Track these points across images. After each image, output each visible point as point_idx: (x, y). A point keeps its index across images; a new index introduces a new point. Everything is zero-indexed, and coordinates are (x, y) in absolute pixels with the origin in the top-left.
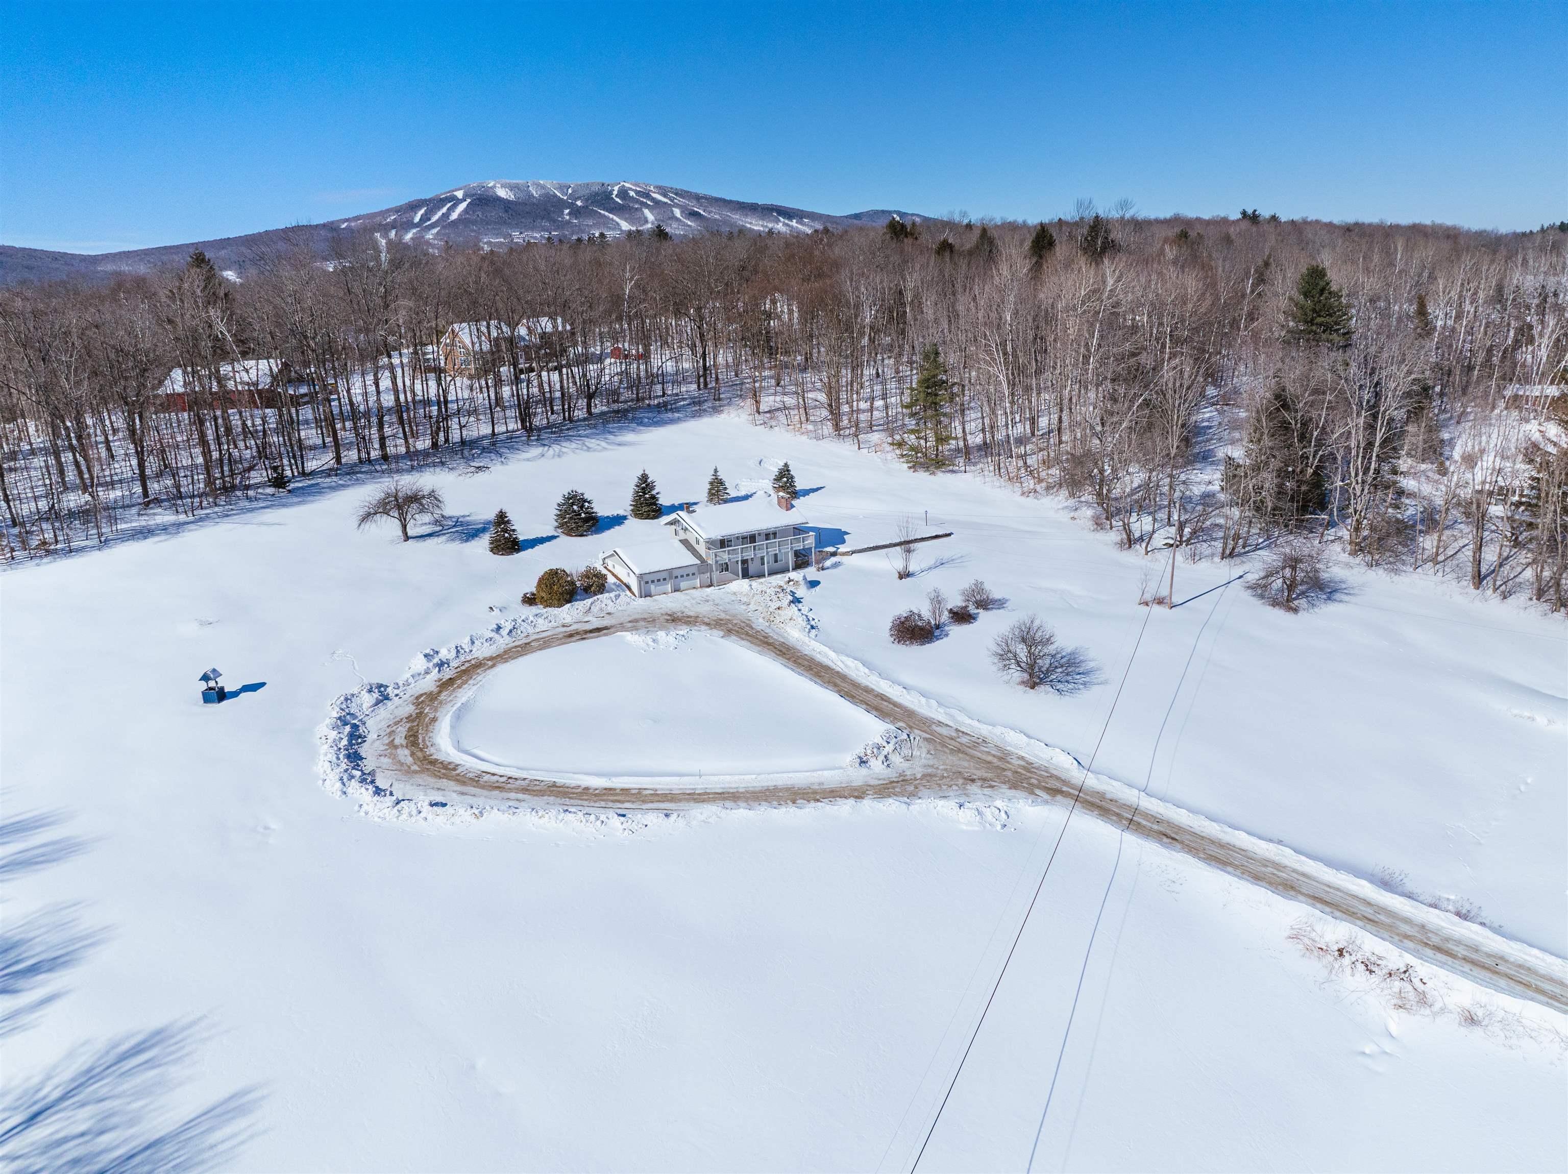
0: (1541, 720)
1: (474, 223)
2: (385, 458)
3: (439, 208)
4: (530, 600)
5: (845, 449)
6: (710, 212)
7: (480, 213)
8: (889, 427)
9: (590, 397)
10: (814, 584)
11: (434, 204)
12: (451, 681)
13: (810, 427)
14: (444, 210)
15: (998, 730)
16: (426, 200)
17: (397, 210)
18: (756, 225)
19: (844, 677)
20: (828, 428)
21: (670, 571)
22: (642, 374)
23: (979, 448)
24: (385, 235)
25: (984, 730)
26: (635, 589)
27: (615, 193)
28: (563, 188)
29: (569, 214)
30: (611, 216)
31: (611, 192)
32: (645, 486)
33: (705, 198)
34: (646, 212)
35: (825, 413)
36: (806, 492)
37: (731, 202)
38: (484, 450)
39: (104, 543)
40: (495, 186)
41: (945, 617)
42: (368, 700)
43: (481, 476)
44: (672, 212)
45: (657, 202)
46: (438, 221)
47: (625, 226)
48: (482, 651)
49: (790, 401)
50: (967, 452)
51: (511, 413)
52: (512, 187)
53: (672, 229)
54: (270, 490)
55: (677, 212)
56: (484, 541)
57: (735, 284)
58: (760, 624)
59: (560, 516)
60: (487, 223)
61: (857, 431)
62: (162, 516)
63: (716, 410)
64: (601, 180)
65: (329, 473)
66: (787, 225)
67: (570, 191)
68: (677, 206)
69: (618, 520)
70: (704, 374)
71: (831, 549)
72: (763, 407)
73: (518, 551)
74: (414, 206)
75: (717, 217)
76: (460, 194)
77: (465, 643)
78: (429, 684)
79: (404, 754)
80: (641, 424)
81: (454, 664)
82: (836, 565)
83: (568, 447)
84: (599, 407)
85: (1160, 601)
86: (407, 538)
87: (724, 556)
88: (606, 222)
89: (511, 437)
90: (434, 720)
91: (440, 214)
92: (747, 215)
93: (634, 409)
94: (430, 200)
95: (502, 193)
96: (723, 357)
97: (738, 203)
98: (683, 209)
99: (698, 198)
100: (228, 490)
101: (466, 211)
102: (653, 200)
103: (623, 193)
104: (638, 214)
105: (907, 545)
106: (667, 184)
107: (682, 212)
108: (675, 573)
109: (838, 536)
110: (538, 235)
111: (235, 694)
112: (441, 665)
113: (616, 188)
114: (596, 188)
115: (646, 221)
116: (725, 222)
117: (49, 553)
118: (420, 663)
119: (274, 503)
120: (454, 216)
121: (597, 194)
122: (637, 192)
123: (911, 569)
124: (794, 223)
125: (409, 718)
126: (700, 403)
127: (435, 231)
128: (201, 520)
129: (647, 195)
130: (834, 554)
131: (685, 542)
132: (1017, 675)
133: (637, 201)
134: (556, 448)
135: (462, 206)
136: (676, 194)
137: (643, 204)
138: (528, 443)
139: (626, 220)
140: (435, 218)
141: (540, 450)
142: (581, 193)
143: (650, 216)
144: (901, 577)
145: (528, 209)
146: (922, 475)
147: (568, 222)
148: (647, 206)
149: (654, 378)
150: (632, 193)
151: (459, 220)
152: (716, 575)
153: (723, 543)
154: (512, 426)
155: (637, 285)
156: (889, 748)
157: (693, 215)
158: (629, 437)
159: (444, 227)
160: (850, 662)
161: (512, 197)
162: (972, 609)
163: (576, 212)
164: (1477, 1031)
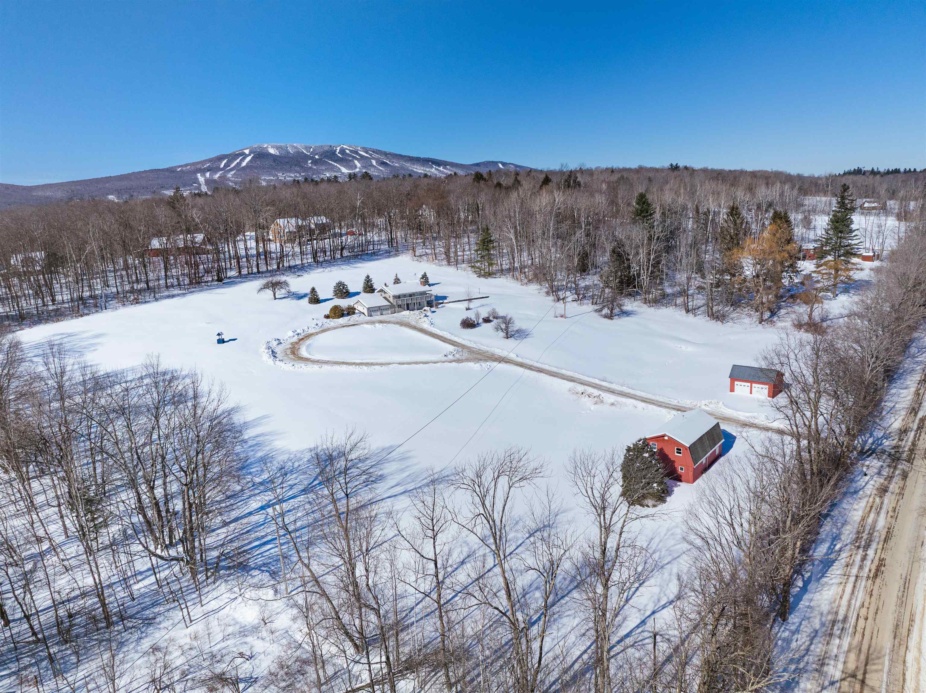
0: (683, 348)
1: (256, 168)
2: (259, 272)
3: (235, 160)
4: (327, 317)
5: (451, 270)
6: (393, 162)
7: (259, 163)
8: (470, 261)
9: (342, 249)
10: (434, 312)
11: (233, 157)
12: (302, 339)
13: (437, 261)
14: (238, 160)
15: (493, 349)
16: (227, 155)
17: (210, 160)
18: (419, 170)
19: (442, 337)
20: (445, 262)
21: (379, 307)
22: (364, 242)
23: (507, 270)
24: (203, 175)
25: (488, 349)
26: (366, 314)
27: (338, 151)
28: (307, 148)
29: (311, 163)
30: (336, 164)
31: (335, 151)
32: (368, 280)
33: (390, 154)
34: (356, 162)
35: (444, 256)
36: (433, 285)
37: (405, 156)
38: (299, 269)
39: (157, 300)
40: (267, 147)
41: (481, 321)
42: (275, 343)
43: (300, 279)
44: (371, 162)
45: (362, 156)
46: (234, 167)
47: (344, 170)
48: (311, 331)
49: (428, 251)
50: (502, 271)
51: (309, 256)
52: (277, 148)
53: (372, 172)
54: (216, 283)
55: (374, 162)
56: (306, 300)
57: (405, 201)
58: (413, 323)
59: (335, 291)
60: (263, 168)
61: (457, 263)
62: (176, 292)
63: (396, 255)
64: (329, 144)
65: (236, 277)
66: (437, 170)
67: (311, 150)
68: (374, 159)
69: (358, 293)
70: (391, 241)
71: (441, 301)
72: (417, 254)
73: (319, 303)
74: (220, 158)
75: (397, 165)
76: (247, 152)
77: (306, 328)
78: (295, 339)
79: (292, 356)
80: (364, 260)
81: (303, 334)
82: (443, 307)
83: (333, 268)
84: (346, 253)
85: (562, 316)
86: (275, 299)
87: (400, 303)
88: (333, 168)
89: (310, 265)
90: (299, 348)
91: (235, 163)
92: (414, 164)
93: (361, 255)
94: (230, 155)
95: (272, 151)
96: (399, 234)
97: (409, 157)
98: (377, 160)
99: (386, 154)
100: (199, 283)
101: (251, 161)
102: (360, 155)
103: (342, 151)
104: (351, 164)
105: (470, 300)
106: (367, 146)
107: (376, 162)
108: (381, 308)
109: (445, 298)
110: (293, 175)
111: (228, 341)
112: (298, 334)
113: (338, 148)
114: (326, 149)
115: (356, 167)
116: (402, 168)
117: (137, 303)
118: (291, 334)
119: (218, 287)
120: (244, 164)
121: (327, 152)
122: (351, 151)
123: (471, 307)
124: (441, 168)
125: (290, 348)
126: (389, 252)
127: (233, 172)
128: (191, 292)
129: (356, 152)
130: (442, 303)
131: (385, 298)
132: (502, 334)
133: (351, 156)
134: (329, 269)
135: (249, 159)
136: (373, 152)
137: (354, 157)
138: (317, 267)
139: (344, 167)
140: (233, 165)
141: (322, 269)
142: (318, 151)
143: (358, 165)
144: (467, 309)
145: (287, 160)
146: (482, 279)
147: (311, 168)
148: (357, 159)
149: (368, 242)
150: (347, 151)
151: (247, 166)
152: (397, 309)
153: (399, 297)
154: (309, 261)
155: (362, 202)
156: (455, 353)
157: (383, 164)
158: (359, 265)
159: (238, 170)
160: (445, 333)
161: (277, 153)
162: (491, 318)
163: (315, 162)
164: (614, 407)
